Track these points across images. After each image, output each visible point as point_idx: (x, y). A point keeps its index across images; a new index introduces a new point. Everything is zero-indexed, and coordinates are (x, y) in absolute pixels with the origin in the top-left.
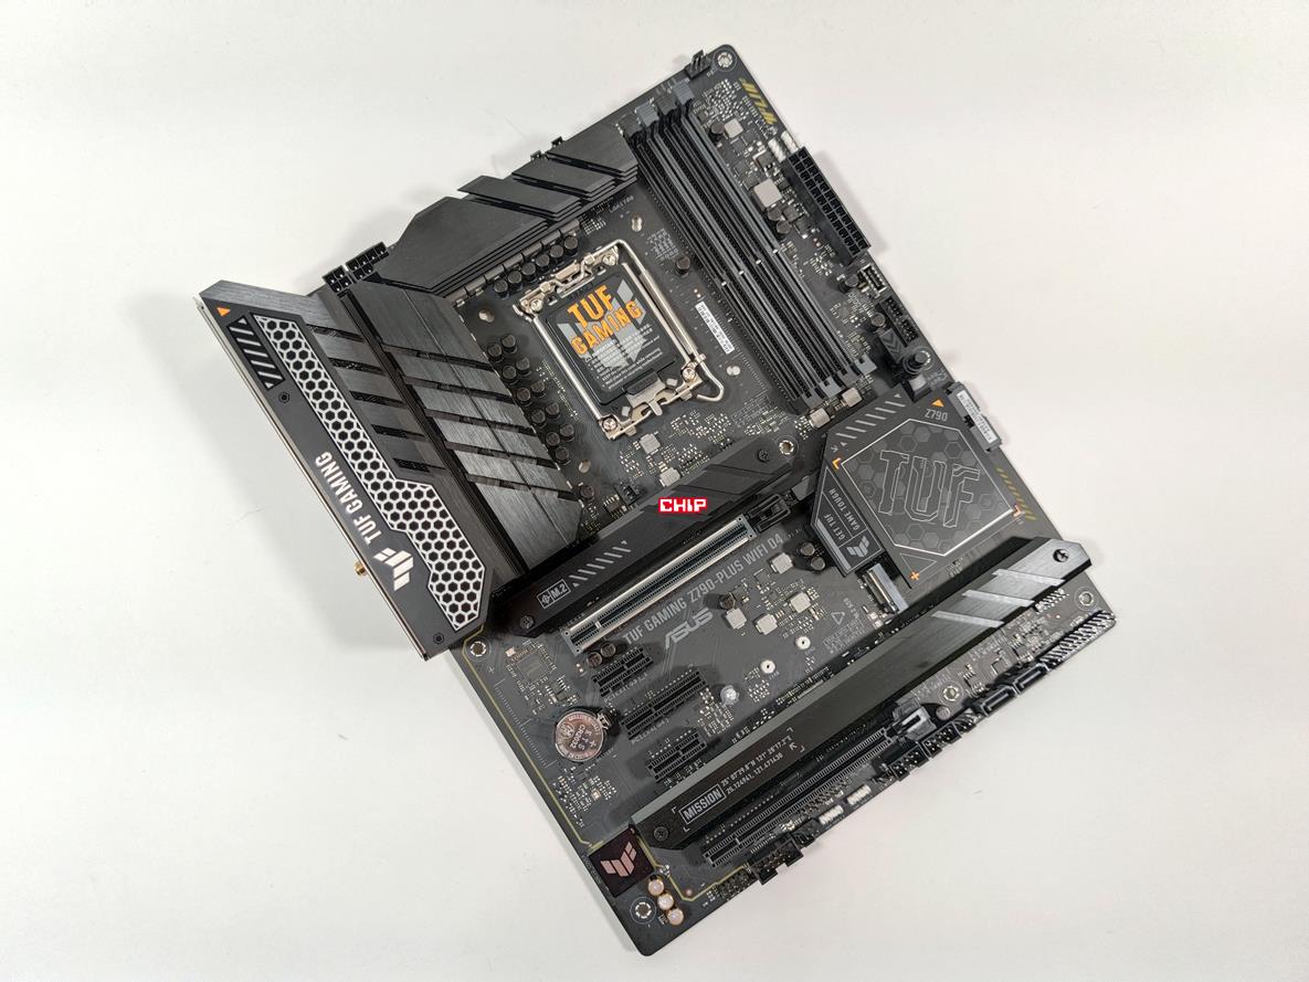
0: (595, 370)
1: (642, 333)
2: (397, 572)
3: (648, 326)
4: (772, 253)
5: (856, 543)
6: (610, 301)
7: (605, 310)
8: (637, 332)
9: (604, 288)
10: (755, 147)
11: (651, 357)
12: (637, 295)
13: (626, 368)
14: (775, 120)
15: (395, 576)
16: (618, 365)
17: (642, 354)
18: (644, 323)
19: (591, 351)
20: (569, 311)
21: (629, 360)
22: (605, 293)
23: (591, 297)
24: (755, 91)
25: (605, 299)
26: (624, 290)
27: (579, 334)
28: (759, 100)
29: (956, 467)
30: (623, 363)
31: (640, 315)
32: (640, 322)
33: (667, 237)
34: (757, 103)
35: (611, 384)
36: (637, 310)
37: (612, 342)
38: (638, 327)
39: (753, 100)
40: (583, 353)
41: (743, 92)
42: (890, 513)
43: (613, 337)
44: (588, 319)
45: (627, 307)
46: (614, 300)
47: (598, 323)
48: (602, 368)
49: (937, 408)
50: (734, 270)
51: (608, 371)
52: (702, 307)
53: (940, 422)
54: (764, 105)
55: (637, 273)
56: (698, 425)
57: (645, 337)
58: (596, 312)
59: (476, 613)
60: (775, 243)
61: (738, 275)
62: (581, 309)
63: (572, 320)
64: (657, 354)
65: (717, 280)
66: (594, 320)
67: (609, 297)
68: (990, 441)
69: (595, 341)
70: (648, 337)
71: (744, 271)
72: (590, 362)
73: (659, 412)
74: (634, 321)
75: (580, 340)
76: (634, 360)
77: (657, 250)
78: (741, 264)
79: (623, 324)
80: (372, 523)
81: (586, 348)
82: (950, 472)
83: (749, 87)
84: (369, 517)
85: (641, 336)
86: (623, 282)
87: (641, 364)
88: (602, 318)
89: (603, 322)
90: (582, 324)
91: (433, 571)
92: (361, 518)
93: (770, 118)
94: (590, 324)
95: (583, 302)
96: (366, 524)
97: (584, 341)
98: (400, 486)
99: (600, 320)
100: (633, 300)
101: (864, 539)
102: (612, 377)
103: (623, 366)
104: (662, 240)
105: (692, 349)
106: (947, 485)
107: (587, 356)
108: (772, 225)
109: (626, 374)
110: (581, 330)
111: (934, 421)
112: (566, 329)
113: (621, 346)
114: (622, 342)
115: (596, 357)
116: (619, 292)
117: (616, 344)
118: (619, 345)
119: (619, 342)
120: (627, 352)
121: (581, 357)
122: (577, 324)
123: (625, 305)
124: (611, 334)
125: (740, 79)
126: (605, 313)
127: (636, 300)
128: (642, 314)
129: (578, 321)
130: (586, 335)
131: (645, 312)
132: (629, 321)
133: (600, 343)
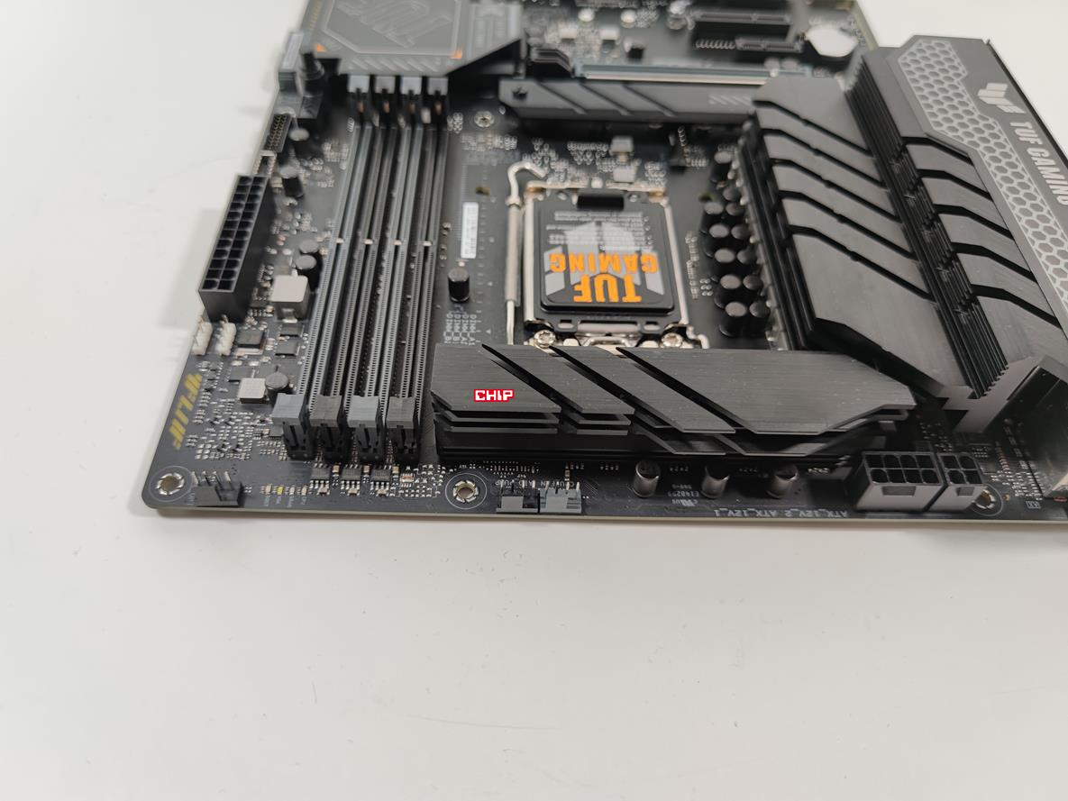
0: (645, 236)
1: (565, 240)
3: (551, 242)
6: (579, 284)
7: (592, 278)
8: (570, 243)
9: (577, 299)
11: (572, 217)
12: (540, 274)
14: (190, 377)
16: (616, 228)
17: (579, 223)
18: (555, 246)
19: (639, 253)
20: (638, 299)
21: (599, 223)
22: (580, 293)
23: (601, 299)
24: (176, 422)
25: (583, 288)
26: (553, 285)
27: (642, 274)
28: (184, 409)
30: (608, 226)
31: (553, 255)
32: (559, 250)
34: (190, 407)
36: (553, 260)
37: (607, 248)
38: (565, 246)
40: (650, 254)
43: (602, 252)
44: (621, 283)
45: (562, 269)
46: (573, 281)
47: (611, 272)
48: (637, 233)
50: (402, 251)
51: (632, 229)
52: (468, 249)
54: (183, 398)
57: (564, 235)
58: (605, 283)
61: (403, 243)
62: (622, 294)
63: (641, 289)
64: (561, 216)
65: (432, 252)
67: (577, 288)
70: (560, 232)
72: (647, 244)
73: (599, 181)
74: (565, 254)
75: (644, 268)
76: (593, 223)
77: (473, 328)
79: (581, 257)
81: (644, 258)
83: (178, 431)
85: (567, 238)
86: (547, 293)
87: (588, 217)
88: (601, 273)
89: (604, 270)
93: (194, 383)
94: (621, 276)
95: (614, 299)
97: (641, 265)
99: (607, 273)
102: (630, 223)
103: (610, 224)
104: (456, 334)
105: (513, 214)
107: (648, 252)
110: (637, 276)
113: (598, 240)
114: (596, 243)
115: (636, 245)
116: (562, 286)
117: (604, 244)
118: (601, 243)
119: (599, 245)
120: (595, 233)
121: (655, 255)
122: (638, 283)
123: (565, 272)
124: (602, 255)
125: (178, 447)
126: (595, 276)
127: (547, 269)
128: (550, 256)
129: (636, 286)
130: (635, 268)
131: (546, 255)
132: (571, 256)
133: (623, 254)
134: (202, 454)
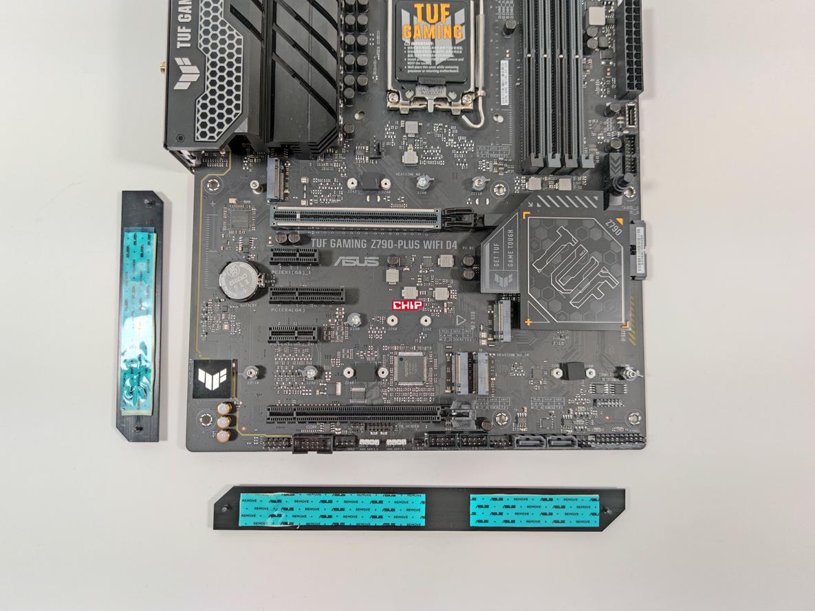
0: (407, 54)
1: (453, 50)
2: (183, 78)
3: (461, 48)
4: (574, 56)
5: (504, 275)
6: (447, 17)
7: (439, 20)
8: (451, 48)
9: (448, 6)
11: (449, 69)
12: (466, 24)
13: (428, 65)
15: (180, 80)
16: (424, 60)
17: (444, 63)
18: (459, 44)
19: (412, 40)
20: (416, 6)
21: (433, 63)
22: (447, 9)
23: (436, 6)
25: (444, 13)
26: (460, 16)
27: (412, 24)
29: (604, 270)
30: (428, 61)
31: (460, 37)
32: (457, 42)
33: (512, 5)
35: (412, 70)
36: (460, 34)
37: (432, 43)
38: (454, 44)
40: (406, 39)
42: (539, 271)
43: (433, 40)
44: (424, 18)
45: (455, 28)
46: (450, 18)
47: (429, 25)
48: (412, 56)
49: (618, 223)
50: (542, 50)
51: (415, 59)
52: (505, 64)
53: (614, 234)
55: (477, 12)
56: (451, 138)
57: (454, 54)
58: (432, 18)
59: (217, 138)
60: (581, 51)
61: (542, 56)
62: (424, 10)
63: (413, 13)
64: (455, 70)
65: (526, 50)
66: (427, 22)
67: (448, 13)
68: (638, 272)
69: (419, 35)
70: (456, 55)
71: (549, 56)
72: (407, 47)
73: (431, 110)
74: (453, 40)
75: (410, 28)
76: (437, 64)
78: (549, 51)
79: (445, 37)
80: (189, 36)
81: (410, 36)
82: (598, 270)
84: (189, 30)
85: (452, 52)
86: (463, 10)
87: (439, 69)
88: (434, 24)
89: (433, 26)
90: (418, 19)
91: (207, 92)
92: (184, 28)
94: (423, 22)
95: (428, 6)
96: (184, 34)
97: (412, 31)
98: (223, 24)
99: (431, 24)
100: (462, 25)
101: (511, 276)
102: (415, 65)
103: (427, 63)
104: (508, 5)
106: (590, 278)
107: (407, 41)
108: (586, 38)
109: (426, 69)
110: (415, 22)
111: (610, 230)
112: (405, 15)
113: (434, 50)
114: (436, 48)
115: (413, 46)
116: (456, 14)
117: (432, 46)
118: (433, 48)
119: (434, 46)
120: (436, 55)
121: (403, 39)
122: (415, 18)
123: (454, 25)
124: (433, 38)
126: (438, 22)
127: (464, 27)
128: (462, 38)
129: (417, 16)
130: (416, 28)
131: (464, 38)
132: (450, 37)
133: (422, 38)
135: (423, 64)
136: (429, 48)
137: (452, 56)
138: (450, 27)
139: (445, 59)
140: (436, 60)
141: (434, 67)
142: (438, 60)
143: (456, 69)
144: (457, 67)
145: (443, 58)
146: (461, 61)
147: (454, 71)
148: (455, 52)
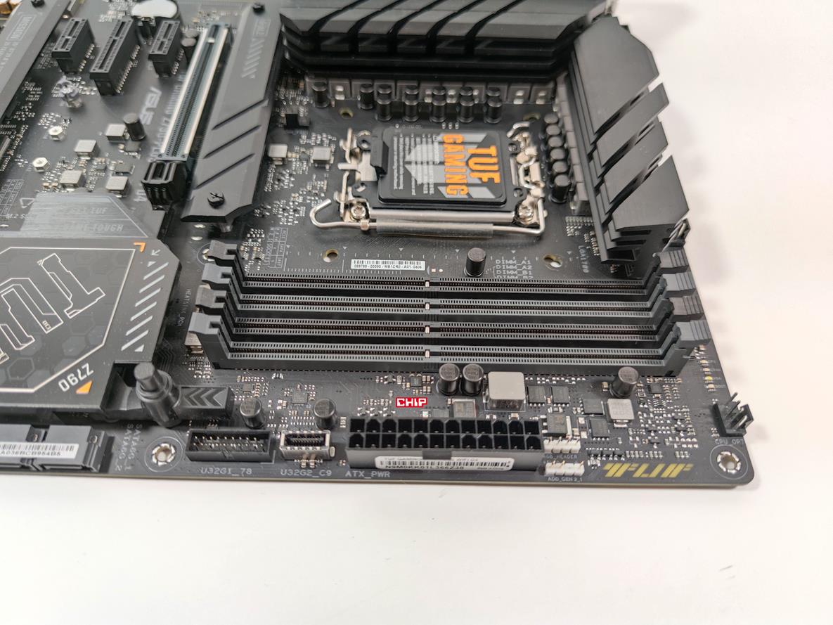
1: (428, 182)
3: (432, 192)
4: (427, 349)
6: (481, 179)
7: (473, 171)
8: (432, 181)
9: (497, 180)
10: (582, 428)
11: (398, 178)
13: (404, 157)
16: (412, 153)
17: (408, 175)
18: (436, 191)
19: (441, 143)
20: (493, 148)
21: (410, 163)
23: (496, 168)
24: (665, 475)
25: (485, 177)
26: (483, 193)
27: (465, 143)
28: (649, 471)
30: (410, 158)
31: (449, 192)
32: (442, 189)
34: (644, 467)
35: (399, 143)
36: (455, 192)
37: (437, 160)
38: (436, 185)
39: (653, 463)
40: (443, 137)
41: (670, 458)
43: (442, 163)
44: (473, 155)
45: (463, 187)
46: (479, 182)
47: (465, 160)
48: (418, 142)
49: (81, 384)
51: (412, 145)
52: (419, 265)
53: (64, 376)
54: (637, 474)
56: (305, 199)
57: (422, 184)
58: (476, 164)
63: (481, 145)
66: (470, 158)
67: (485, 180)
70: (420, 188)
71: (427, 310)
72: (432, 138)
74: (446, 185)
75: (459, 142)
76: (407, 166)
78: (436, 312)
79: (448, 176)
81: (448, 141)
83: (673, 471)
85: (425, 182)
86: (494, 199)
87: (398, 169)
88: (467, 165)
89: (463, 164)
90: (472, 149)
93: (615, 470)
94: (469, 155)
95: (495, 160)
97: (455, 144)
99: (467, 162)
100: (468, 194)
102: (405, 146)
103: (407, 157)
105: (379, 224)
107: (439, 138)
109: (398, 154)
110: (467, 146)
111: (73, 370)
112: (478, 137)
113: (428, 164)
114: (431, 166)
115: (432, 144)
116: (484, 189)
117: (433, 162)
118: (431, 163)
119: (434, 164)
120: (419, 166)
121: (443, 135)
122: (476, 146)
123: (467, 186)
124: (446, 164)
125: (690, 466)
126: (471, 169)
127: (466, 197)
129: (478, 148)
130: (460, 147)
131: (448, 197)
132: (448, 181)
133: (444, 152)
134: (693, 443)
135: (407, 152)
136: (430, 159)
137: (419, 182)
138: (465, 182)
139: (413, 174)
140: (413, 165)
141: (401, 163)
142: (412, 169)
143: (398, 185)
144: (401, 187)
145: (416, 173)
146: (411, 192)
147: (395, 185)
148: (426, 186)
